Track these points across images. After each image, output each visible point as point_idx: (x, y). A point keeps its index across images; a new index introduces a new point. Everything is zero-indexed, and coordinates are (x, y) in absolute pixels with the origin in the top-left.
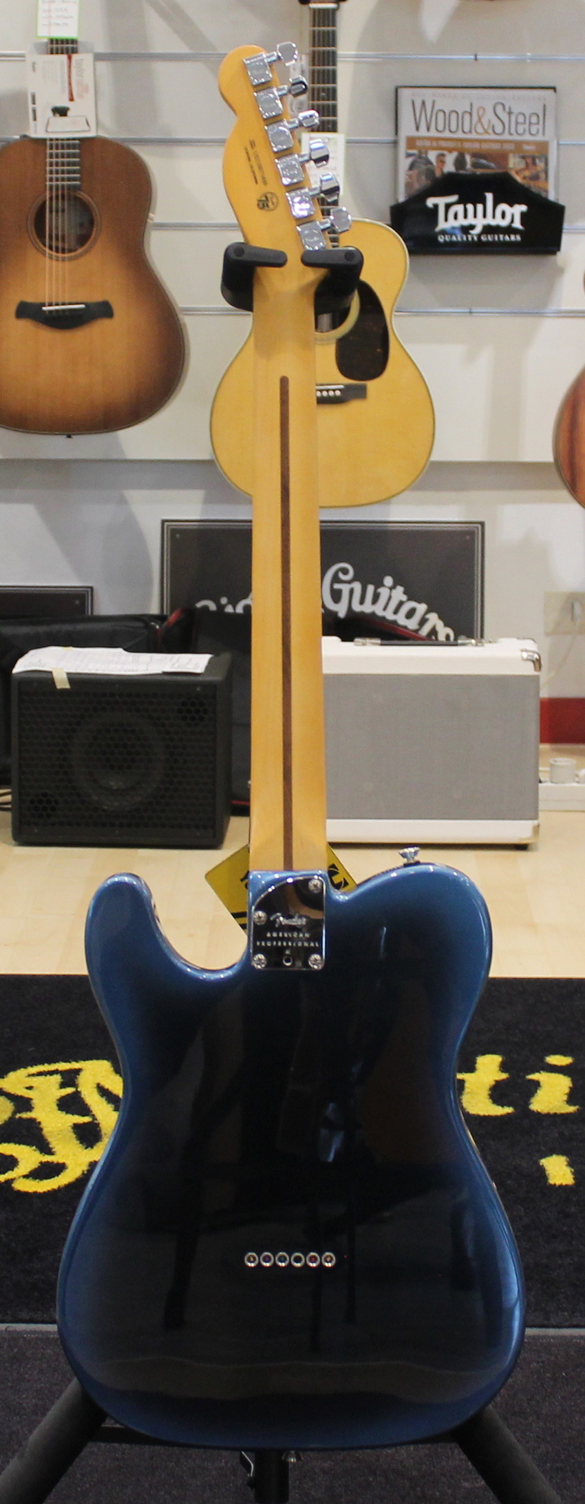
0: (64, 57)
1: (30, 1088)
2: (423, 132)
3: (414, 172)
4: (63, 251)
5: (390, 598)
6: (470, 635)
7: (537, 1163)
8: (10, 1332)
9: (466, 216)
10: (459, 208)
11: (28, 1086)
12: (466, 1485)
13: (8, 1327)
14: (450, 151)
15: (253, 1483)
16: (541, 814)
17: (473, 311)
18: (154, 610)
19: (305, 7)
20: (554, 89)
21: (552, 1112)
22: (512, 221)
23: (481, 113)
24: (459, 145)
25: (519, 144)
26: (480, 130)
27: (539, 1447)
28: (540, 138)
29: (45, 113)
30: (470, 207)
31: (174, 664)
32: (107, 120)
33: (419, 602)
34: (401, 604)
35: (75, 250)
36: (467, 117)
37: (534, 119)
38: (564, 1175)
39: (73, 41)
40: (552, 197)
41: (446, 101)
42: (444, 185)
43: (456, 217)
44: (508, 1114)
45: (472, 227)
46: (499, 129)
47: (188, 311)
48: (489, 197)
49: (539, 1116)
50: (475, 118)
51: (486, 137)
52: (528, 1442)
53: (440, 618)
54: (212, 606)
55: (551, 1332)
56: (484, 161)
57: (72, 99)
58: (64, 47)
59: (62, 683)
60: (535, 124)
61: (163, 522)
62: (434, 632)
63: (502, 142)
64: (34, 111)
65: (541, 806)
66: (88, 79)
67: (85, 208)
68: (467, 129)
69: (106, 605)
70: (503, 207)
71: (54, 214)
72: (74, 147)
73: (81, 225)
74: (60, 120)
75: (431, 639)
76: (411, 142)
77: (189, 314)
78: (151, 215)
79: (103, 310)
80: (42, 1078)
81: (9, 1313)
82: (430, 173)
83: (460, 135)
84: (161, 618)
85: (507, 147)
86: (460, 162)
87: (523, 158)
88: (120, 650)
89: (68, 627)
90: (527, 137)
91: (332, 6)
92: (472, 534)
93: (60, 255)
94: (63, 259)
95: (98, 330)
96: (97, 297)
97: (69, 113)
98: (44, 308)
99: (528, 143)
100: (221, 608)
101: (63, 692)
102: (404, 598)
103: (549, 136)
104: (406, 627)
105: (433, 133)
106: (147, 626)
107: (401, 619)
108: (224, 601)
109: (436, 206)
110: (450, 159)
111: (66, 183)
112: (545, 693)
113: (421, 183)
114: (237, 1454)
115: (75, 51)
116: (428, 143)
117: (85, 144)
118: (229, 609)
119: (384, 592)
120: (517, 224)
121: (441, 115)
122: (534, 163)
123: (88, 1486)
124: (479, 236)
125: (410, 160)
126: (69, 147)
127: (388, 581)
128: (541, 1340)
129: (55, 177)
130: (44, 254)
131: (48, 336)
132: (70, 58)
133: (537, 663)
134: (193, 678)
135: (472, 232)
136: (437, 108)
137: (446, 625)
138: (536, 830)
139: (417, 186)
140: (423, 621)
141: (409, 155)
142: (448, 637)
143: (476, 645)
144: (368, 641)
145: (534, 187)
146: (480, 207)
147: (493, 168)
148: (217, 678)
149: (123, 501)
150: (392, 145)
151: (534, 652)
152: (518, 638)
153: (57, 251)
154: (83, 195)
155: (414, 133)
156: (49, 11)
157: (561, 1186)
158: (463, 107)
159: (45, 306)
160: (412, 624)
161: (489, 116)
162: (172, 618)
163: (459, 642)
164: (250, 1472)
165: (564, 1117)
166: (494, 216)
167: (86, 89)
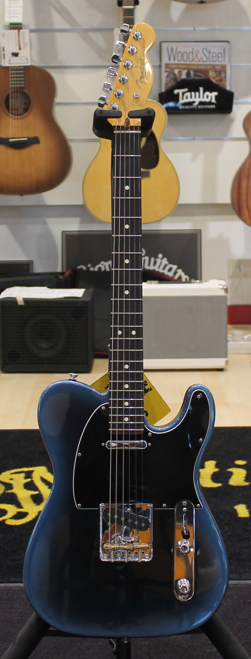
0: (16, 31)
1: (11, 479)
2: (172, 61)
3: (169, 79)
4: (18, 115)
5: (161, 263)
6: (196, 279)
7: (233, 508)
8: (6, 587)
9: (191, 97)
10: (188, 94)
11: (10, 478)
12: (208, 650)
13: (5, 585)
14: (184, 69)
15: (115, 653)
16: (229, 356)
17: (195, 138)
18: (59, 270)
19: (120, 8)
20: (228, 42)
21: (239, 485)
22: (211, 99)
23: (197, 52)
24: (188, 66)
25: (213, 66)
26: (197, 60)
27: (239, 633)
28: (223, 63)
29: (8, 55)
30: (193, 93)
31: (69, 293)
32: (35, 58)
33: (174, 264)
34: (166, 266)
35: (22, 115)
36: (191, 55)
37: (220, 55)
38: (245, 513)
39: (20, 24)
40: (228, 88)
41: (182, 48)
42: (181, 84)
43: (187, 98)
44: (220, 486)
45: (194, 102)
46: (205, 59)
47: (73, 140)
48: (201, 89)
49: (233, 487)
50: (194, 55)
51: (199, 63)
52: (234, 631)
53: (183, 271)
54: (84, 268)
55: (242, 582)
56: (198, 74)
57: (20, 49)
58: (16, 27)
59: (20, 302)
60: (221, 57)
61: (63, 232)
62: (180, 278)
63: (206, 65)
64: (4, 55)
65: (229, 352)
66: (27, 40)
67: (27, 97)
68: (191, 59)
69: (38, 268)
70: (207, 93)
71: (13, 99)
72: (21, 70)
73: (25, 104)
74: (15, 58)
75: (179, 281)
76: (167, 66)
77: (73, 142)
78: (55, 99)
79: (35, 141)
80: (16, 475)
81: (6, 578)
82: (175, 79)
83: (188, 62)
84: (62, 274)
85: (209, 67)
86: (188, 74)
87: (216, 72)
88: (45, 288)
89: (22, 278)
90: (217, 63)
91: (132, 7)
92: (196, 235)
93: (16, 117)
94: (18, 119)
95: (33, 149)
96: (32, 135)
97: (19, 55)
98: (10, 140)
99: (217, 65)
100: (88, 268)
101: (21, 306)
102: (167, 263)
103: (226, 62)
104: (168, 276)
105: (176, 62)
106: (57, 277)
107: (166, 272)
108: (89, 265)
109: (178, 94)
110: (184, 73)
111: (18, 85)
112: (229, 303)
113: (171, 84)
114: (108, 639)
115: (21, 28)
116: (174, 66)
117: (26, 69)
118: (92, 269)
119: (158, 260)
120: (214, 101)
121: (180, 54)
122: (220, 74)
123: (42, 655)
124: (197, 106)
125: (166, 74)
126: (19, 70)
127: (160, 256)
128: (238, 586)
129: (13, 83)
130: (9, 116)
131: (11, 152)
132: (19, 31)
133: (226, 290)
134: (77, 300)
135: (194, 104)
136: (178, 50)
137: (186, 274)
138: (227, 362)
139: (170, 85)
140: (175, 273)
141: (166, 71)
142: (186, 280)
143: (200, 283)
144: (153, 282)
145: (221, 84)
146: (197, 93)
147: (202, 77)
148: (88, 299)
149: (45, 223)
150: (159, 67)
151: (225, 285)
152: (218, 279)
153: (15, 115)
154: (26, 91)
155: (168, 62)
156: (10, 11)
157: (244, 518)
158: (189, 50)
159: (10, 139)
160: (171, 274)
161: (200, 54)
162: (67, 273)
163: (192, 281)
164: (114, 648)
165: (244, 487)
166: (203, 97)
167: (26, 45)
